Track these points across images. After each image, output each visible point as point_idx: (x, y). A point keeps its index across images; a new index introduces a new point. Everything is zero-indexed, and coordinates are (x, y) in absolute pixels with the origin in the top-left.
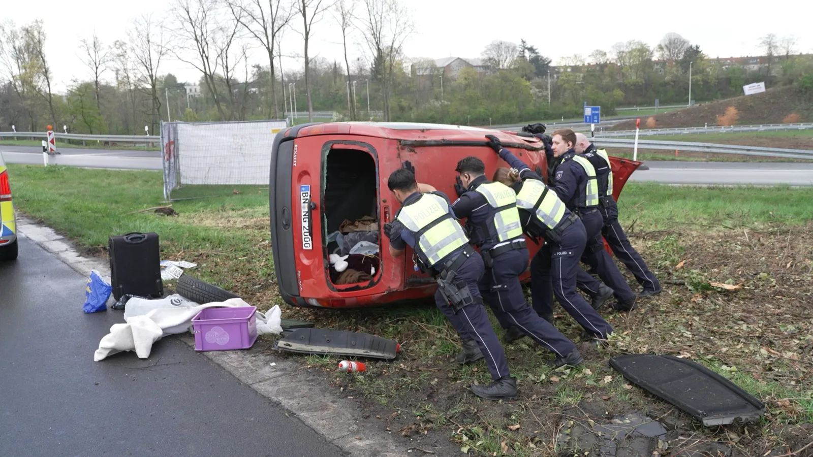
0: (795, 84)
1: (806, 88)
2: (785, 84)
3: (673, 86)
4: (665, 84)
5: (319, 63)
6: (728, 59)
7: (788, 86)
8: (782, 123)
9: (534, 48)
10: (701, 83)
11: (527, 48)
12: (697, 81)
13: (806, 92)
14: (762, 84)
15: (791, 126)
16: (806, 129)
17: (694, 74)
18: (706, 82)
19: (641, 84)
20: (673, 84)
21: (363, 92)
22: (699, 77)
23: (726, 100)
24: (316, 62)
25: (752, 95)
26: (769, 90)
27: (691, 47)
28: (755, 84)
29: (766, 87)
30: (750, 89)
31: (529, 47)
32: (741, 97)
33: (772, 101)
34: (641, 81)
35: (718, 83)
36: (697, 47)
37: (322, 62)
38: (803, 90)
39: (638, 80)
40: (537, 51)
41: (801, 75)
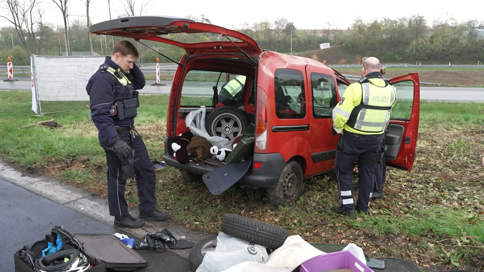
0: (344, 44)
1: (349, 47)
2: (339, 44)
3: (283, 43)
4: (279, 42)
5: (81, 23)
6: (307, 30)
7: (341, 45)
8: (338, 64)
9: (209, 19)
10: (296, 42)
11: (205, 19)
12: (294, 41)
13: (349, 49)
14: (329, 44)
15: (343, 66)
16: (350, 67)
17: (293, 37)
18: (299, 42)
19: (267, 41)
20: (283, 42)
21: (110, 41)
22: (295, 39)
23: (312, 51)
24: (78, 22)
25: (324, 49)
26: (331, 47)
27: (290, 23)
28: (325, 44)
29: (331, 45)
30: (323, 46)
31: (206, 18)
32: (319, 50)
33: (333, 52)
34: (267, 40)
35: (305, 42)
36: (292, 24)
37: (83, 22)
38: (347, 47)
39: (265, 39)
40: (210, 21)
41: (346, 40)
